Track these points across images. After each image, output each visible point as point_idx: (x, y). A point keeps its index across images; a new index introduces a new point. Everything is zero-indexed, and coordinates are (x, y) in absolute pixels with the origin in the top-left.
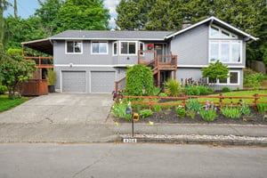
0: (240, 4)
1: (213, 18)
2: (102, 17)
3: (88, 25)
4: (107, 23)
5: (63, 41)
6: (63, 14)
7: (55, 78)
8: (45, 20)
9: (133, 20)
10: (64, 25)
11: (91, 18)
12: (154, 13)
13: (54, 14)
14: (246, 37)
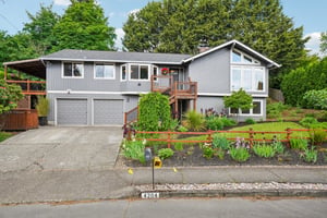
0: (259, 29)
1: (235, 41)
2: (107, 36)
3: (90, 44)
4: (112, 43)
5: (59, 62)
6: (59, 30)
7: (48, 108)
8: (36, 37)
9: (142, 41)
10: (61, 43)
11: (93, 37)
12: (167, 35)
13: (47, 30)
14: (269, 63)
